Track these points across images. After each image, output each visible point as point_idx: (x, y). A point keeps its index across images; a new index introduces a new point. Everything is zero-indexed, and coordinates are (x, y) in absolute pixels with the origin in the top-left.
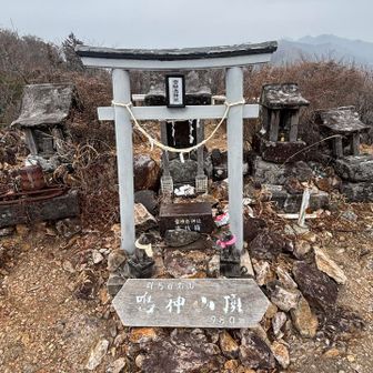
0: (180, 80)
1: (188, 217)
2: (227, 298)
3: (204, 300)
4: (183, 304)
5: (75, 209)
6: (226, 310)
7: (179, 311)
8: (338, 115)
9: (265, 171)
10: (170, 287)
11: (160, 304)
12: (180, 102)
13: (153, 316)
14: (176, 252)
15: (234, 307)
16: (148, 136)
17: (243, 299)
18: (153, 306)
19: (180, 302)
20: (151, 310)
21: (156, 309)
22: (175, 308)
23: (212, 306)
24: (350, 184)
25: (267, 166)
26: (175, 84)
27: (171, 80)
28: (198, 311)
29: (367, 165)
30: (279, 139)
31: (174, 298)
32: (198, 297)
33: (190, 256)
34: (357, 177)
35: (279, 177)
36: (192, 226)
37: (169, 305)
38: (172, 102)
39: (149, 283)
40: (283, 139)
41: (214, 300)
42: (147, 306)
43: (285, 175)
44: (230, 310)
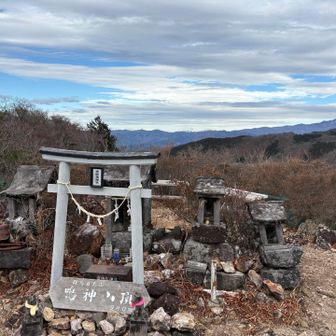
0: (100, 171)
2: (123, 294)
3: (108, 294)
4: (94, 296)
6: (121, 302)
7: (91, 301)
8: (264, 207)
9: (191, 248)
10: (88, 284)
11: (80, 295)
12: (100, 184)
13: (74, 302)
15: (126, 301)
16: (77, 204)
18: (75, 296)
19: (93, 294)
20: (73, 299)
21: (76, 298)
22: (89, 298)
23: (113, 299)
24: (271, 270)
25: (195, 244)
26: (97, 173)
27: (95, 170)
28: (103, 300)
29: (283, 253)
30: (205, 221)
31: (89, 292)
32: (105, 293)
34: (275, 263)
35: (205, 255)
37: (86, 296)
38: (94, 184)
39: (75, 281)
40: (208, 222)
41: (115, 295)
42: (71, 295)
43: (210, 254)
44: (124, 302)
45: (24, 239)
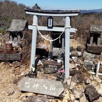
1: (53, 65)
2: (51, 86)
4: (38, 86)
5: (19, 58)
6: (50, 90)
7: (36, 88)
9: (86, 55)
11: (31, 85)
14: (46, 75)
15: (53, 89)
17: (56, 87)
19: (37, 85)
20: (28, 87)
21: (30, 87)
22: (35, 87)
23: (46, 88)
28: (42, 89)
31: (36, 84)
32: (43, 85)
33: (51, 76)
36: (54, 68)
37: (34, 86)
38: (49, 26)
41: (47, 86)
42: (28, 85)
44: (51, 90)
45: (17, 49)
